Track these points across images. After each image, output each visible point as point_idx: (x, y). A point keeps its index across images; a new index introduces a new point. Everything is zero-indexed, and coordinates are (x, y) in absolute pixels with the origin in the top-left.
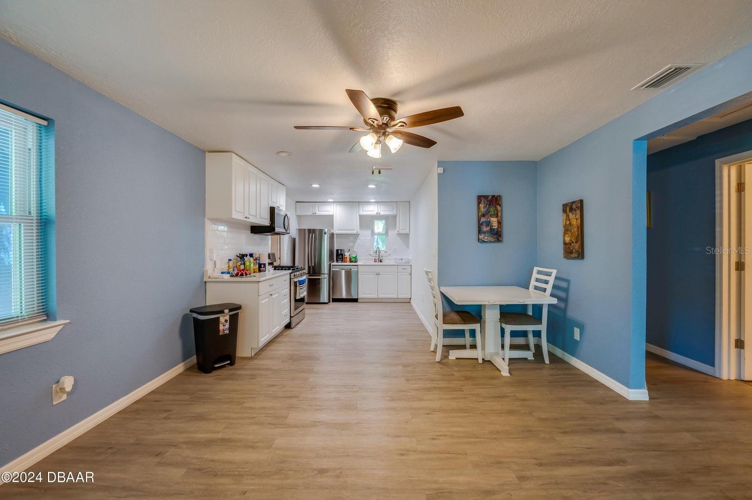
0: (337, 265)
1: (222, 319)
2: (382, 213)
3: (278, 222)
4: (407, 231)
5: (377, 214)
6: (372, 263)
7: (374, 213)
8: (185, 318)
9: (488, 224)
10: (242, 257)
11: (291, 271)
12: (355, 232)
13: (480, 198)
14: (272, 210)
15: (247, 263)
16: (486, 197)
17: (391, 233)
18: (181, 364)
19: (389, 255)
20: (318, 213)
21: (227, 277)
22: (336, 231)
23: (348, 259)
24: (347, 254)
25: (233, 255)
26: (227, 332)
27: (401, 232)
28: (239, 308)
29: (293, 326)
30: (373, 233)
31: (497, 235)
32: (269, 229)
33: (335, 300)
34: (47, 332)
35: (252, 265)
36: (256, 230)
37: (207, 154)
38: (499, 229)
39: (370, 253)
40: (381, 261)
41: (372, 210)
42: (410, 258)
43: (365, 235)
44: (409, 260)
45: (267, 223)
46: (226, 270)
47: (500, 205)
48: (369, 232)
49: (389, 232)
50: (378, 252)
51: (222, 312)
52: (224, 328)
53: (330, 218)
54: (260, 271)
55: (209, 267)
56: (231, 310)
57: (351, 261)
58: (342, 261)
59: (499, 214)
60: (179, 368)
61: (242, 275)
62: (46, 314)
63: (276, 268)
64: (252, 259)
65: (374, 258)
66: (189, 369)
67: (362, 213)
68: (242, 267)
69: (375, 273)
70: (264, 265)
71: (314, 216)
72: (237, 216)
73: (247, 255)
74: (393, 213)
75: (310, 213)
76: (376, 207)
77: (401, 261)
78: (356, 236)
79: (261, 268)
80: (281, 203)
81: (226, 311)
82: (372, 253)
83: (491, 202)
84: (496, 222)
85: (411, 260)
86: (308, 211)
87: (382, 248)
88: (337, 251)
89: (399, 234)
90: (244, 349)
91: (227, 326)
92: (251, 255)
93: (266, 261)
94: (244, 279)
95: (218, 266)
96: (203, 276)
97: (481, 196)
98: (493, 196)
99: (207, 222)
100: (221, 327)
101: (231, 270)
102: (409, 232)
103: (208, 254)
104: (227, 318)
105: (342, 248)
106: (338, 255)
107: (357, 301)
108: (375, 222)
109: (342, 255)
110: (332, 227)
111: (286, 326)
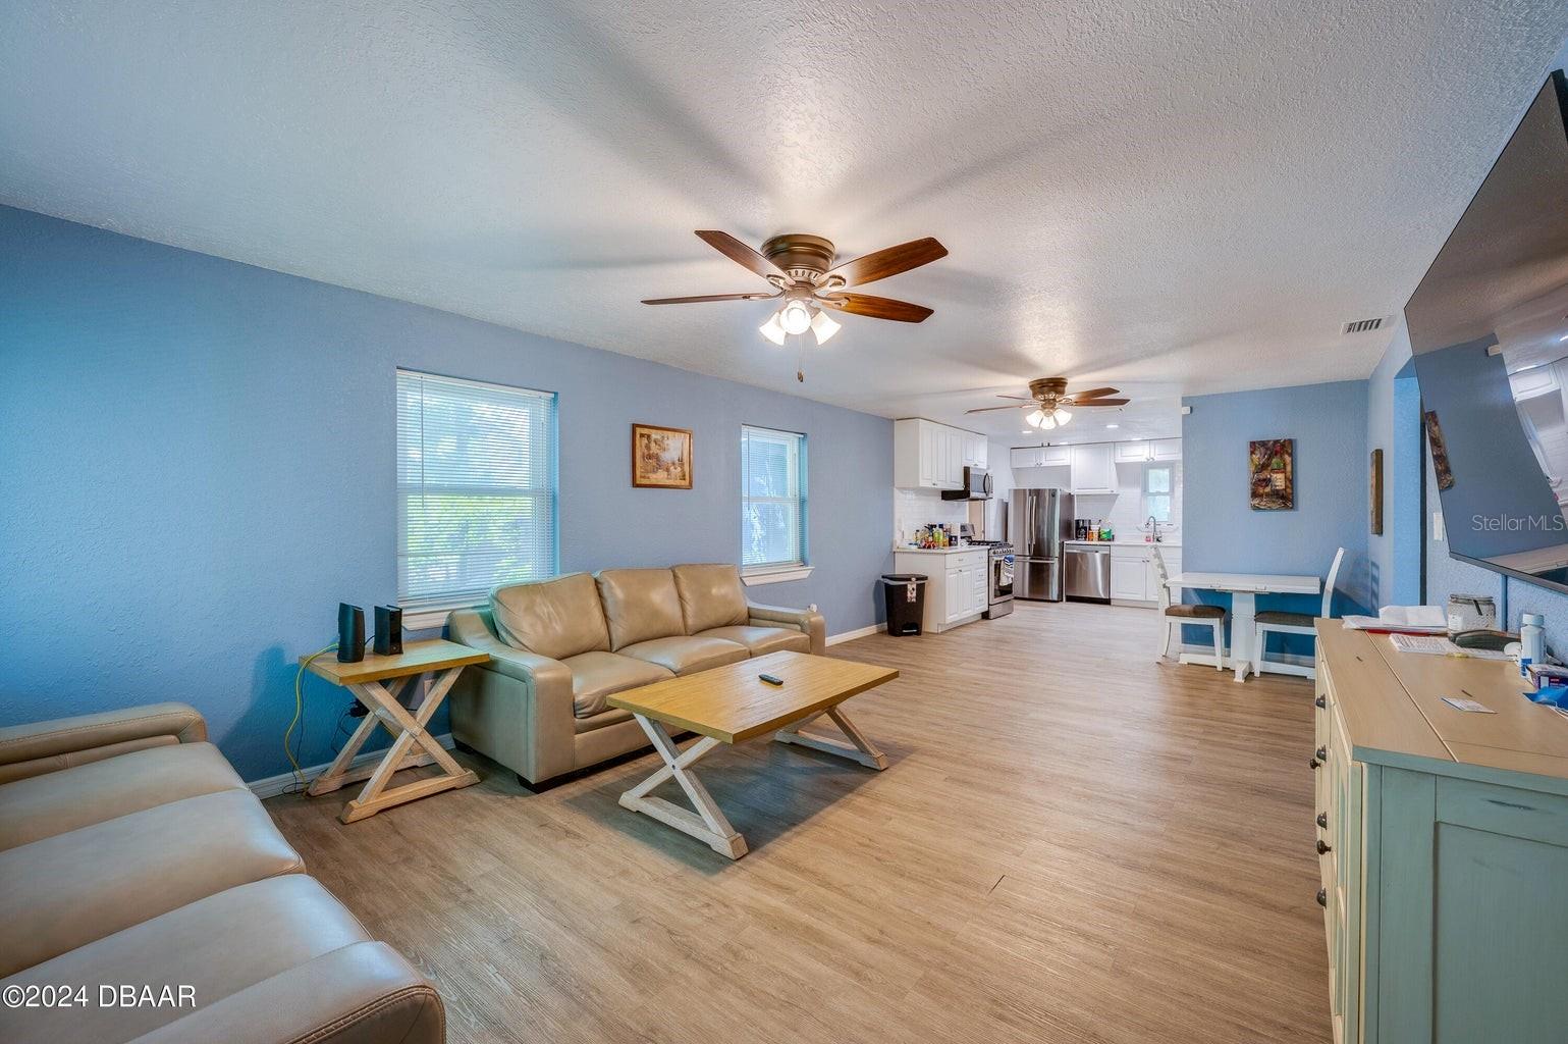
0: (1075, 545)
1: (910, 587)
2: (1157, 458)
3: (975, 484)
6: (1143, 542)
7: (1143, 459)
8: (878, 582)
9: (1267, 481)
10: (931, 527)
11: (989, 547)
12: (1108, 491)
13: (1254, 446)
14: (966, 471)
15: (936, 535)
16: (1263, 444)
17: (1177, 490)
18: (874, 626)
20: (1045, 464)
21: (914, 548)
22: (1074, 491)
23: (1096, 536)
24: (1095, 528)
25: (921, 525)
26: (914, 600)
28: (926, 578)
29: (992, 615)
30: (1145, 492)
31: (1285, 499)
32: (962, 495)
33: (1070, 599)
34: (804, 573)
35: (941, 537)
36: (947, 495)
37: (896, 422)
38: (1289, 490)
39: (1138, 526)
40: (1158, 540)
41: (1138, 453)
43: (1129, 495)
45: (960, 487)
46: (913, 541)
47: (1291, 455)
48: (1137, 491)
50: (1152, 524)
51: (910, 580)
52: (912, 595)
53: (1066, 470)
54: (950, 545)
55: (897, 536)
56: (918, 579)
57: (1100, 539)
58: (1086, 538)
59: (1289, 468)
60: (872, 629)
61: (929, 547)
62: (803, 562)
63: (972, 543)
64: (941, 530)
65: (1145, 534)
66: (882, 633)
67: (1119, 460)
68: (931, 539)
69: (1141, 560)
70: (956, 537)
71: (1039, 467)
72: (923, 484)
73: (935, 526)
75: (1033, 465)
76: (1147, 447)
78: (1113, 497)
79: (952, 541)
80: (980, 458)
81: (914, 579)
82: (1143, 525)
83: (1274, 453)
84: (1283, 480)
86: (1029, 461)
88: (1078, 522)
90: (930, 624)
91: (914, 594)
92: (941, 526)
93: (957, 532)
94: (931, 551)
95: (905, 537)
96: (892, 546)
97: (1254, 443)
98: (1276, 442)
99: (896, 492)
100: (909, 595)
101: (919, 542)
103: (896, 524)
104: (915, 586)
105: (1086, 518)
106: (1078, 528)
107: (1107, 602)
108: (1152, 473)
109: (1085, 528)
110: (1068, 484)
111: (983, 613)
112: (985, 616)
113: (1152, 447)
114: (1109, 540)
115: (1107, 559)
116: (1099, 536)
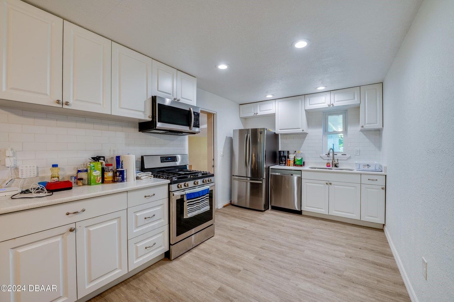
0: (277, 170)
2: (336, 104)
4: (378, 126)
5: (329, 106)
6: (326, 167)
7: (325, 105)
12: (300, 131)
17: (350, 129)
19: (350, 158)
20: (260, 113)
22: (277, 131)
23: (292, 162)
24: (292, 156)
27: (367, 127)
30: (326, 131)
33: (274, 208)
39: (321, 155)
40: (336, 166)
41: (321, 101)
42: (384, 165)
43: (314, 134)
44: (381, 166)
48: (320, 131)
49: (349, 129)
50: (331, 155)
53: (272, 117)
57: (295, 164)
58: (285, 164)
65: (326, 161)
67: (309, 107)
69: (325, 182)
71: (256, 117)
74: (356, 101)
75: (252, 114)
76: (328, 96)
77: (366, 168)
78: (303, 135)
82: (324, 155)
85: (386, 168)
86: (250, 112)
87: (340, 149)
88: (280, 152)
89: (366, 131)
102: (381, 127)
105: (286, 149)
106: (280, 157)
107: (299, 213)
108: (330, 118)
109: (285, 157)
110: (274, 126)
111: (166, 253)
112: (167, 256)
113: (332, 96)
114: (301, 166)
115: (300, 180)
116: (294, 162)
